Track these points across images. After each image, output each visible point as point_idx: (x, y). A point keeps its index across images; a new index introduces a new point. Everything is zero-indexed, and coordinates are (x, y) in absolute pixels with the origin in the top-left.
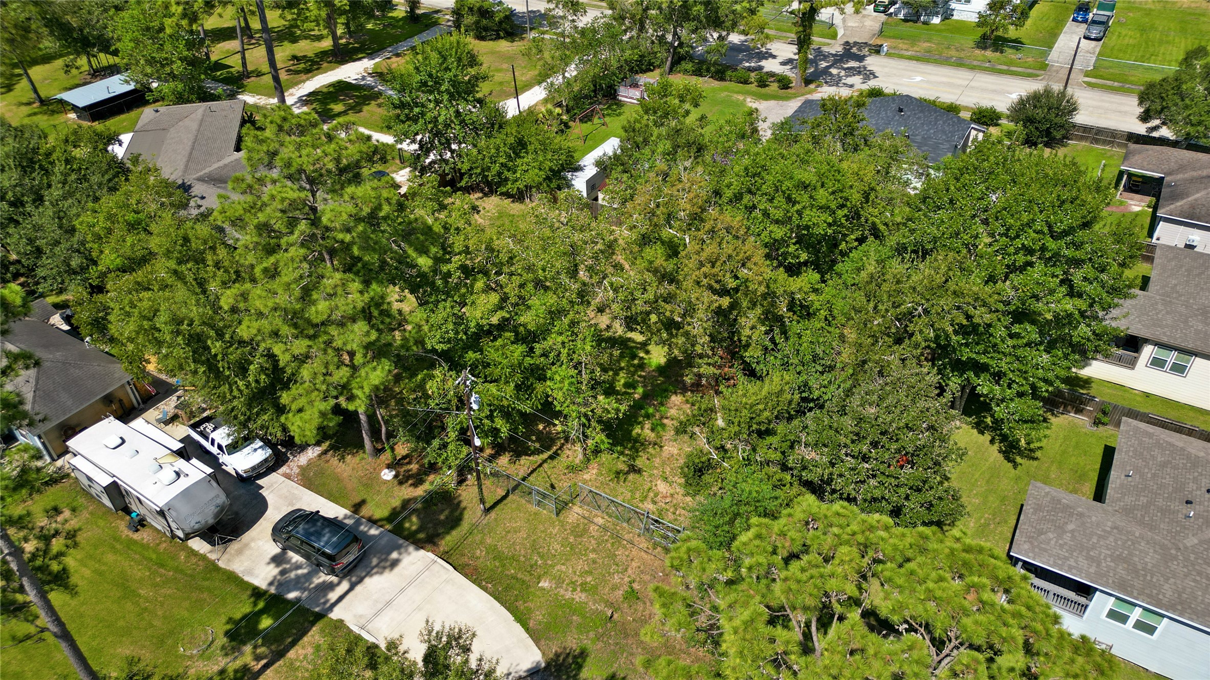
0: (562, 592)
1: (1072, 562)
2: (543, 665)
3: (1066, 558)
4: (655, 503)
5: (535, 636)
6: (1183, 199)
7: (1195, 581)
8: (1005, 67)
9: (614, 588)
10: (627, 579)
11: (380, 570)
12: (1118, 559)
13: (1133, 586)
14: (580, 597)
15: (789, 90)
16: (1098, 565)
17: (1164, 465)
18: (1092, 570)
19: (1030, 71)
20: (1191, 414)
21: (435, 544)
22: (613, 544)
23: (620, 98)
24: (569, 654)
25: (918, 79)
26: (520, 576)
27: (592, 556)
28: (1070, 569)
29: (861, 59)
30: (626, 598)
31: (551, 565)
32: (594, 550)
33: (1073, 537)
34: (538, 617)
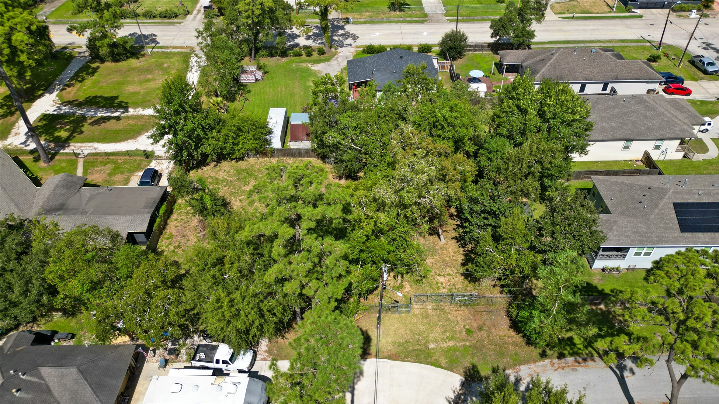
0: (442, 345)
1: (621, 241)
2: (464, 380)
3: (619, 240)
4: (444, 288)
5: (450, 368)
6: (538, 73)
7: (660, 230)
8: (410, 19)
9: (460, 333)
10: (462, 326)
11: (358, 379)
12: (635, 233)
13: (644, 241)
14: (451, 343)
15: (325, 55)
16: (630, 239)
17: (621, 191)
18: (629, 241)
19: (421, 19)
20: (592, 165)
21: (369, 354)
22: (443, 314)
23: (242, 81)
24: (469, 369)
25: (378, 34)
26: (415, 348)
27: (440, 324)
28: (622, 244)
29: (342, 28)
30: (468, 334)
31: (426, 337)
32: (439, 321)
33: (617, 231)
34: (443, 361)
